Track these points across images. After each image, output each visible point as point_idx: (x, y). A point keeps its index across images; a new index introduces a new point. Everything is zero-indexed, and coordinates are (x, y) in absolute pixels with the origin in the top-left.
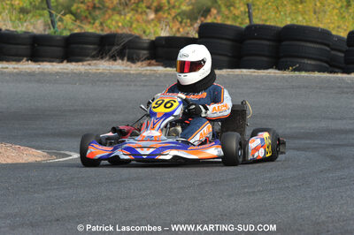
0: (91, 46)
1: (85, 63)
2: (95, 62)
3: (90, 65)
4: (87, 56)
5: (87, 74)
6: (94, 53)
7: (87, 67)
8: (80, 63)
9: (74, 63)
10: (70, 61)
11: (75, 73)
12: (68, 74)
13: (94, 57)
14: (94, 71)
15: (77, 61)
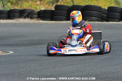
0: (17, 14)
1: (15, 20)
2: (18, 19)
3: (16, 20)
4: (16, 17)
5: (15, 24)
6: (18, 16)
7: (16, 21)
8: (13, 20)
9: (11, 20)
10: (9, 19)
11: (12, 23)
12: (9, 24)
13: (18, 18)
14: (18, 22)
15: (12, 19)
